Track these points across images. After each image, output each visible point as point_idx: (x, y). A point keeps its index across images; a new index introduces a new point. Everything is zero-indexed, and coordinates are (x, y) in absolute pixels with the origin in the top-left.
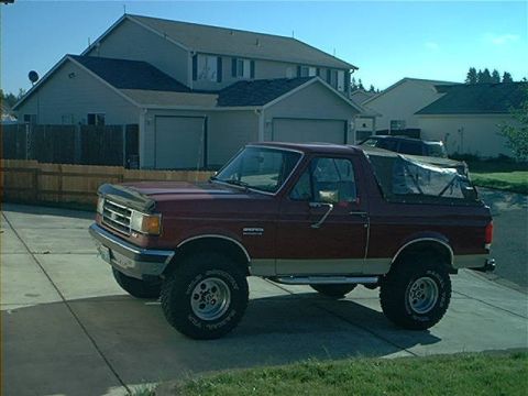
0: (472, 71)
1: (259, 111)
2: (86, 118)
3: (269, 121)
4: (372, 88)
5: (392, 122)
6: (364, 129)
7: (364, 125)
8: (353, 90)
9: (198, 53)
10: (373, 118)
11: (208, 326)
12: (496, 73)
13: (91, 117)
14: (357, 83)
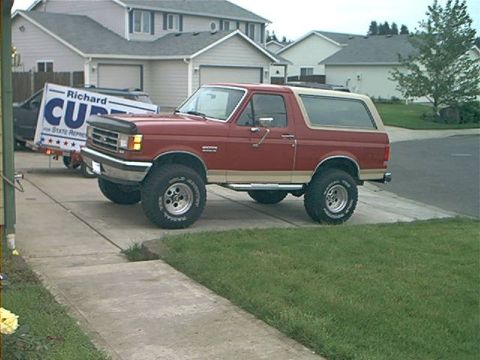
0: (374, 24)
1: (188, 60)
2: (36, 66)
3: (197, 68)
4: (285, 40)
5: (302, 69)
6: (278, 76)
7: (278, 72)
8: (268, 41)
9: (134, 9)
10: (286, 66)
11: (166, 214)
12: (394, 25)
13: (41, 65)
14: (271, 34)
